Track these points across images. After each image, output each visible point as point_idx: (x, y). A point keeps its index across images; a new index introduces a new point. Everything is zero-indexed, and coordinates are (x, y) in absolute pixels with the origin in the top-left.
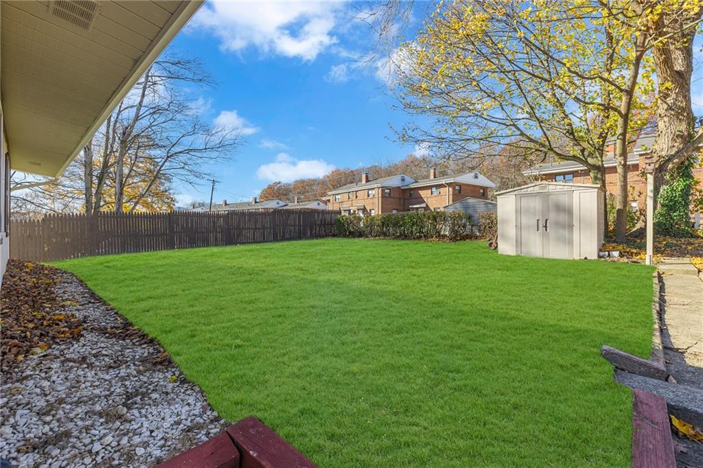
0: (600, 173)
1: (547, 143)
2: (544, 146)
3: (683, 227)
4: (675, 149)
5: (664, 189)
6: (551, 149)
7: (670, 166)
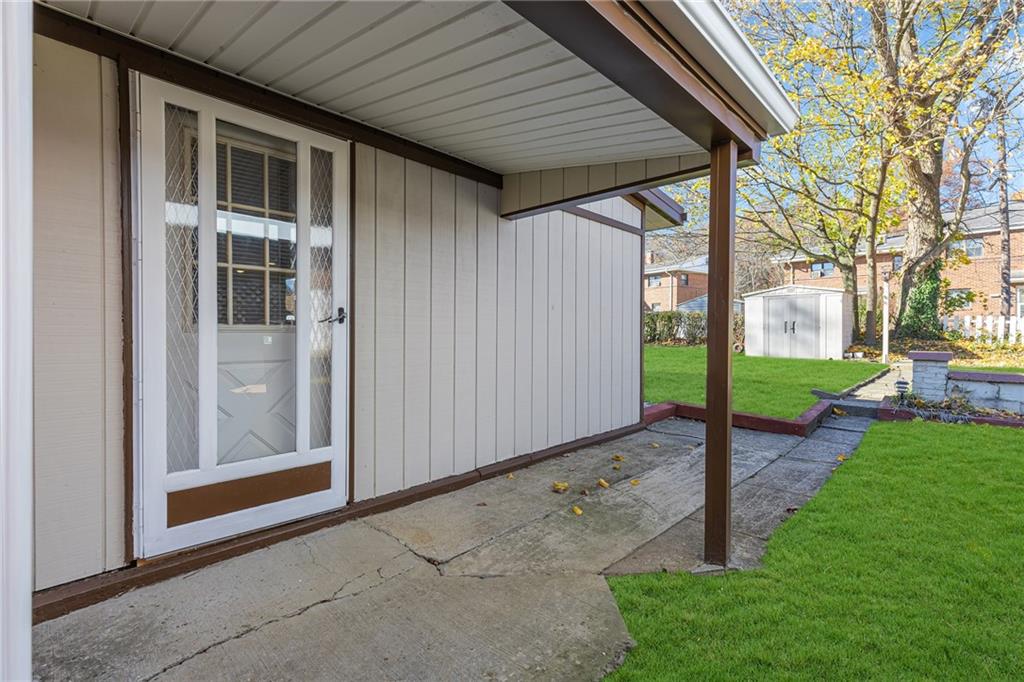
0: (851, 274)
1: (796, 242)
2: (793, 244)
3: (931, 328)
4: (923, 252)
5: (912, 291)
6: (800, 248)
7: (918, 269)
